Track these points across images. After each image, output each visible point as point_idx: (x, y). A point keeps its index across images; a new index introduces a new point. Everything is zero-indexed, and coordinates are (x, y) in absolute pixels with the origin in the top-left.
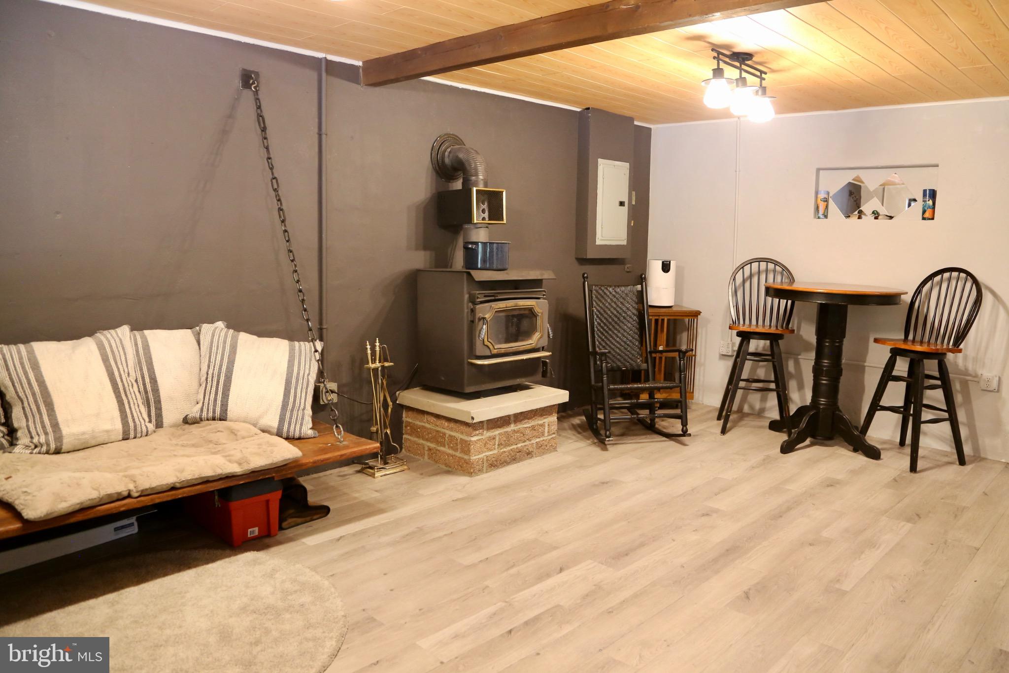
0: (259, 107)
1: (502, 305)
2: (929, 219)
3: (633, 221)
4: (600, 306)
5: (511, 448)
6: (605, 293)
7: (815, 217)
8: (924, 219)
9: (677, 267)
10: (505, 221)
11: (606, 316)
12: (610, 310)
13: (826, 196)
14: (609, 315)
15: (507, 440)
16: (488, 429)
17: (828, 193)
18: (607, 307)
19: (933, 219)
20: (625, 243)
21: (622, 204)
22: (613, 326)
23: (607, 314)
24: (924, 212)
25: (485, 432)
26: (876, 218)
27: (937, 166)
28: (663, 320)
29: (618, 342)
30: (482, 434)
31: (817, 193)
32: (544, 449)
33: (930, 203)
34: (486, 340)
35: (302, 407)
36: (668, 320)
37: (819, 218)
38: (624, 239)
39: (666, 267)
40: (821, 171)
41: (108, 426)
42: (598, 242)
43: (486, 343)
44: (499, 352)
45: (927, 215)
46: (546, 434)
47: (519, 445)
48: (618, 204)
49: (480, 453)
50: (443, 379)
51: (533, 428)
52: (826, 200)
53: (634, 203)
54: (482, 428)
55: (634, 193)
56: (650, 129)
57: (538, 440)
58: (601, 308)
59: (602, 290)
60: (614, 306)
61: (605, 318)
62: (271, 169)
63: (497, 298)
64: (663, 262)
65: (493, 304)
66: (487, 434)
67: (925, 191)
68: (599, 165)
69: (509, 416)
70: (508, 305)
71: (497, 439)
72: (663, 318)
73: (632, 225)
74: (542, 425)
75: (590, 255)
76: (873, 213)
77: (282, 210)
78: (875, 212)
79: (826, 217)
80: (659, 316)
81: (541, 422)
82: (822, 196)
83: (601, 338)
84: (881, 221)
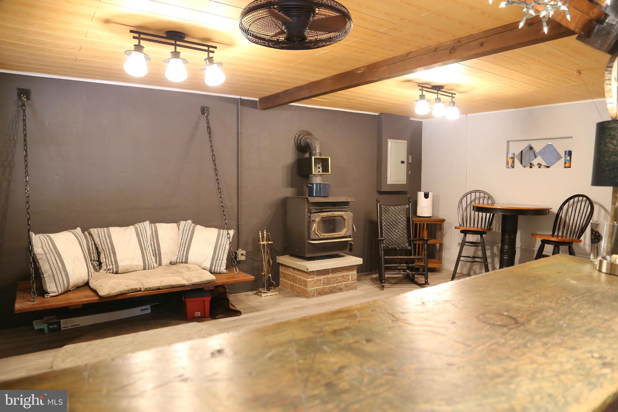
0: (208, 123)
1: (325, 214)
2: (568, 167)
3: (410, 172)
4: (386, 216)
5: (330, 286)
6: (389, 209)
7: (507, 167)
8: (565, 167)
9: (433, 196)
10: (330, 173)
11: (389, 221)
12: (391, 218)
13: (513, 156)
14: (391, 221)
15: (328, 282)
16: (317, 275)
17: (514, 154)
18: (390, 217)
19: (570, 167)
20: (405, 183)
21: (403, 162)
22: (393, 226)
23: (390, 220)
24: (565, 163)
25: (315, 277)
26: (539, 167)
27: (572, 137)
28: (424, 224)
29: (395, 235)
30: (314, 278)
31: (507, 154)
32: (348, 288)
33: (568, 158)
34: (316, 231)
35: (221, 259)
36: (427, 224)
37: (509, 168)
38: (404, 181)
39: (426, 196)
40: (510, 142)
41: (137, 264)
42: (388, 183)
43: (316, 233)
44: (323, 238)
45: (567, 165)
46: (350, 280)
47: (335, 285)
48: (400, 162)
49: (312, 287)
50: (297, 250)
51: (343, 276)
52: (513, 158)
53: (410, 162)
54: (314, 274)
55: (410, 157)
56: (422, 122)
57: (345, 283)
58: (387, 217)
59: (387, 207)
60: (394, 216)
61: (389, 222)
62: (212, 151)
63: (322, 211)
64: (425, 193)
65: (320, 214)
66: (316, 278)
67: (565, 152)
68: (388, 142)
69: (329, 269)
70: (328, 214)
71: (322, 281)
72: (424, 223)
73: (410, 173)
74: (348, 275)
75: (383, 190)
76: (538, 164)
77: (216, 169)
78: (539, 164)
79: (513, 167)
80: (421, 222)
81: (348, 274)
82: (510, 155)
83: (386, 232)
84: (543, 169)
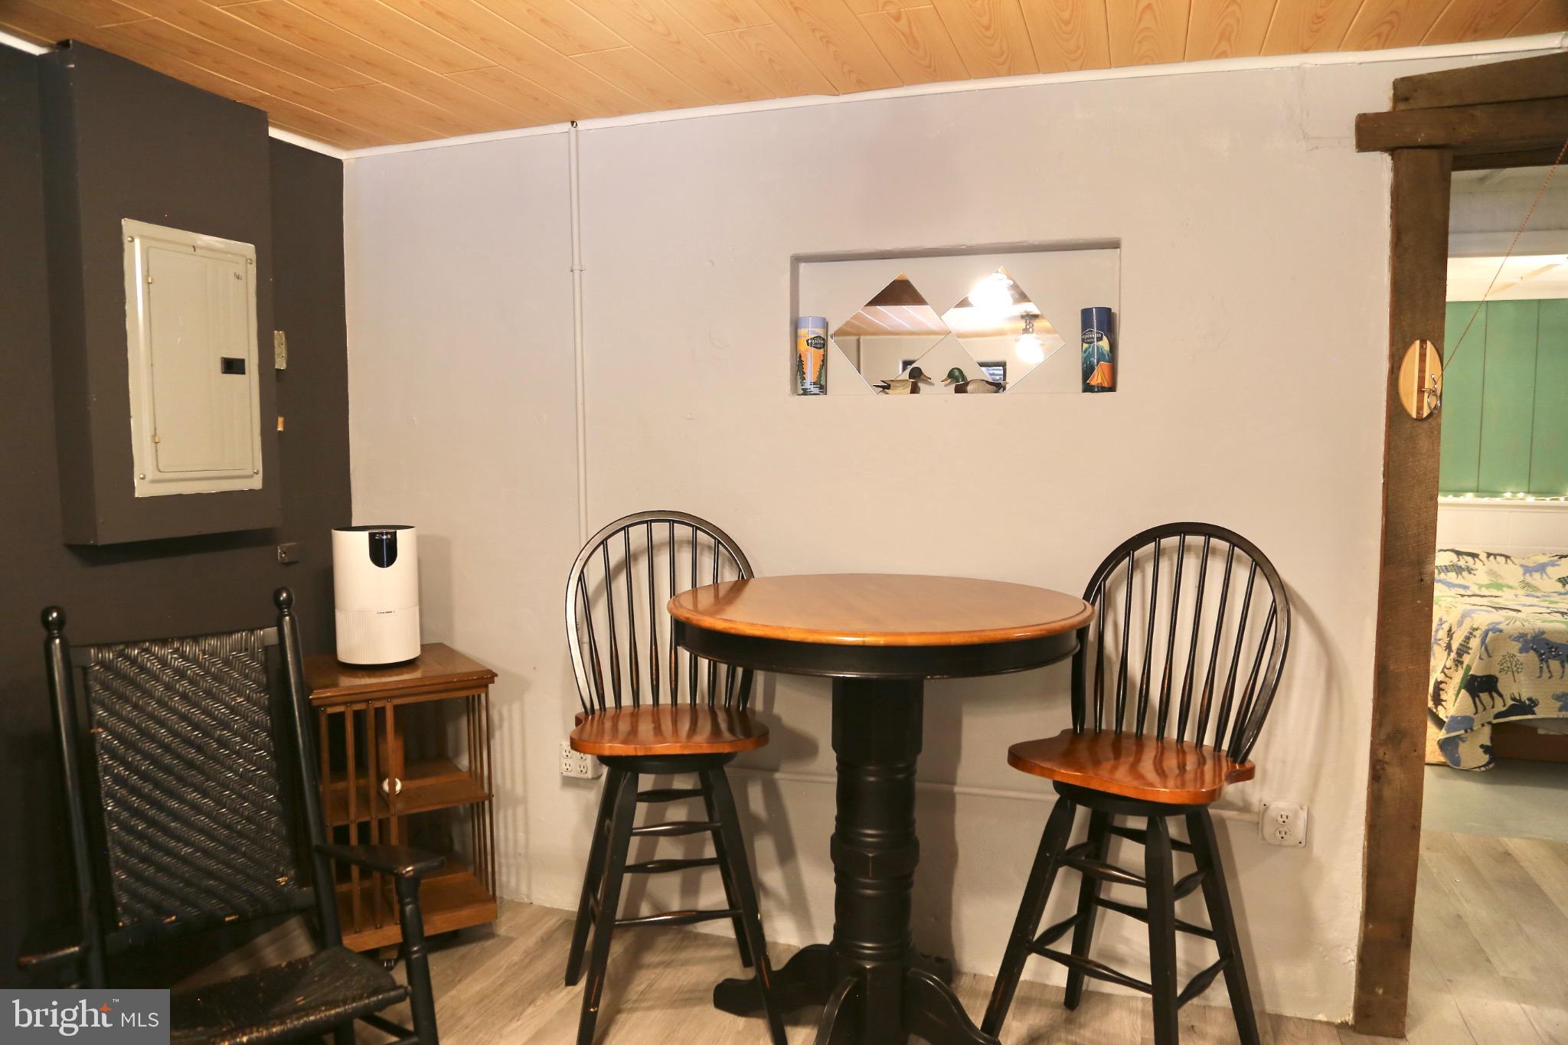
2: (1102, 389)
3: (281, 420)
4: (121, 718)
6: (143, 669)
7: (794, 391)
8: (1088, 388)
9: (422, 545)
11: (149, 747)
12: (162, 723)
13: (820, 332)
14: (162, 745)
17: (826, 325)
18: (151, 716)
19: (1112, 388)
20: (257, 483)
21: (232, 366)
22: (180, 779)
23: (153, 738)
24: (1088, 371)
26: (961, 389)
27: (1115, 245)
28: (380, 713)
29: (201, 831)
31: (796, 325)
33: (1105, 344)
36: (396, 708)
37: (805, 392)
38: (249, 472)
39: (383, 551)
40: (803, 266)
42: (142, 490)
45: (1096, 379)
48: (218, 366)
52: (820, 343)
53: (281, 364)
55: (279, 337)
56: (339, 163)
58: (130, 722)
59: (127, 658)
60: (183, 708)
61: (146, 756)
64: (372, 536)
67: (1086, 313)
68: (126, 239)
72: (378, 704)
73: (280, 428)
75: (107, 535)
76: (951, 375)
78: (957, 373)
79: (823, 389)
80: (367, 701)
82: (808, 332)
83: (130, 830)
84: (973, 399)
